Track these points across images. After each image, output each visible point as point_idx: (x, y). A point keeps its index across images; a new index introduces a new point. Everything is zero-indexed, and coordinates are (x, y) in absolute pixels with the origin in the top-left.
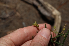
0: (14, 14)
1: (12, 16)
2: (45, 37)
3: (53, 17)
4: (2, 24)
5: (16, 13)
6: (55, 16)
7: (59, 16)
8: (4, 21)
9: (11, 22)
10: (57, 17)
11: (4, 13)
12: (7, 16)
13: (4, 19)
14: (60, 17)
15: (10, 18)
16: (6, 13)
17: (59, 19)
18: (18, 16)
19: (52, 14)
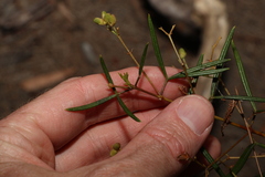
0: (49, 13)
1: (40, 19)
4: (5, 50)
5: (55, 9)
6: (204, 17)
7: (218, 17)
8: (9, 38)
9: (38, 41)
10: (212, 21)
11: (10, 8)
12: (24, 18)
13: (13, 30)
14: (223, 23)
15: (34, 25)
16: (19, 9)
17: (218, 28)
18: (65, 20)
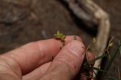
0: (27, 17)
1: (23, 19)
2: (76, 54)
3: (95, 21)
4: (6, 33)
5: (30, 15)
6: (99, 20)
7: (105, 20)
8: (8, 28)
9: (21, 29)
10: (103, 22)
11: (9, 14)
12: (15, 19)
13: (9, 24)
14: (108, 22)
15: (20, 22)
16: (13, 14)
17: (105, 25)
18: (34, 20)
19: (93, 16)
